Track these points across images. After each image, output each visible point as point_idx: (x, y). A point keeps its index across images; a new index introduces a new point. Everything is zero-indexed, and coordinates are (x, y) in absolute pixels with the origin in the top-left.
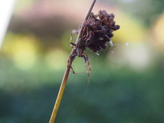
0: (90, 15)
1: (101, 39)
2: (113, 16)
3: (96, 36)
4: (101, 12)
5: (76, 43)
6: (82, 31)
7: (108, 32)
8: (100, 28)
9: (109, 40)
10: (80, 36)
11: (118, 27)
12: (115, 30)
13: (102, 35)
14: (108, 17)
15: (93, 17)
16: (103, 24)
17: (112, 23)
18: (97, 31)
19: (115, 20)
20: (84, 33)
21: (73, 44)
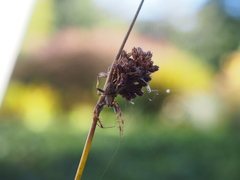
0: (122, 54)
1: (137, 83)
2: (150, 55)
3: (129, 79)
4: (134, 50)
5: (104, 89)
6: (111, 74)
7: (144, 74)
8: (134, 70)
9: (146, 85)
10: (110, 81)
11: (156, 68)
12: (152, 71)
13: (136, 78)
14: (144, 55)
15: (126, 55)
16: (138, 64)
17: (148, 63)
18: (131, 73)
19: (153, 59)
20: (113, 76)
21: (100, 90)
